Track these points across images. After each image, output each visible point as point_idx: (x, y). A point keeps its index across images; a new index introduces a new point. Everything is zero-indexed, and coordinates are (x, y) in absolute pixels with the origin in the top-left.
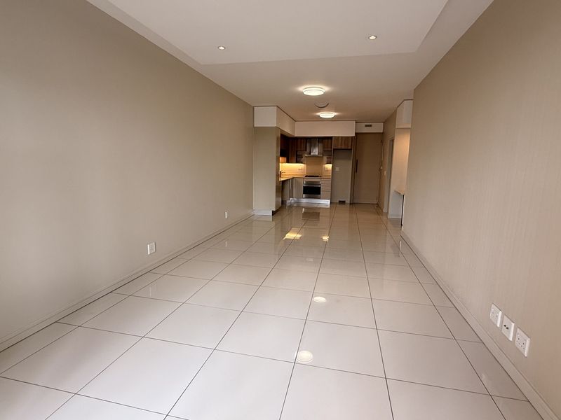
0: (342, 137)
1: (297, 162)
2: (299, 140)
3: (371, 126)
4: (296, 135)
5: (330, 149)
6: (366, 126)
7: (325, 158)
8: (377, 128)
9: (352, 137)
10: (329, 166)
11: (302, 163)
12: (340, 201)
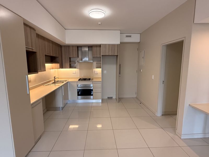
0: (109, 45)
1: (71, 67)
2: (71, 48)
3: (130, 36)
4: (67, 43)
5: (98, 56)
6: (127, 36)
7: (95, 64)
8: (136, 38)
9: (118, 45)
10: (99, 70)
11: (75, 68)
12: (108, 98)
